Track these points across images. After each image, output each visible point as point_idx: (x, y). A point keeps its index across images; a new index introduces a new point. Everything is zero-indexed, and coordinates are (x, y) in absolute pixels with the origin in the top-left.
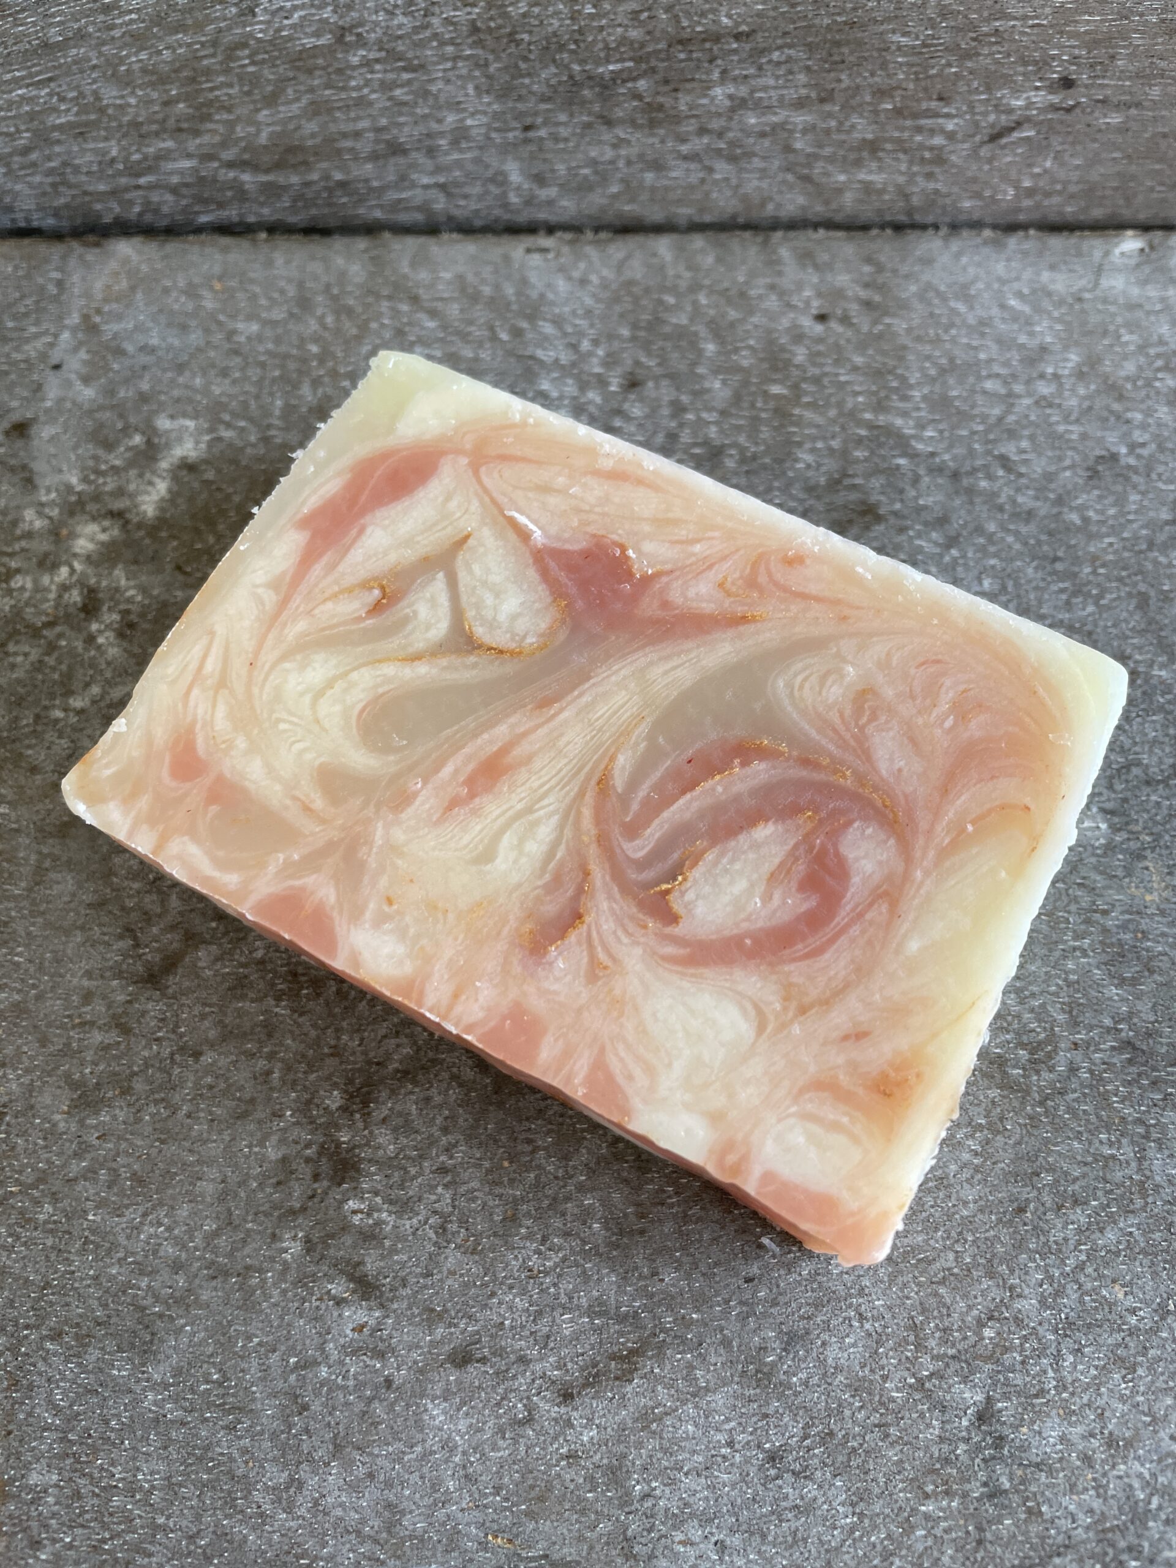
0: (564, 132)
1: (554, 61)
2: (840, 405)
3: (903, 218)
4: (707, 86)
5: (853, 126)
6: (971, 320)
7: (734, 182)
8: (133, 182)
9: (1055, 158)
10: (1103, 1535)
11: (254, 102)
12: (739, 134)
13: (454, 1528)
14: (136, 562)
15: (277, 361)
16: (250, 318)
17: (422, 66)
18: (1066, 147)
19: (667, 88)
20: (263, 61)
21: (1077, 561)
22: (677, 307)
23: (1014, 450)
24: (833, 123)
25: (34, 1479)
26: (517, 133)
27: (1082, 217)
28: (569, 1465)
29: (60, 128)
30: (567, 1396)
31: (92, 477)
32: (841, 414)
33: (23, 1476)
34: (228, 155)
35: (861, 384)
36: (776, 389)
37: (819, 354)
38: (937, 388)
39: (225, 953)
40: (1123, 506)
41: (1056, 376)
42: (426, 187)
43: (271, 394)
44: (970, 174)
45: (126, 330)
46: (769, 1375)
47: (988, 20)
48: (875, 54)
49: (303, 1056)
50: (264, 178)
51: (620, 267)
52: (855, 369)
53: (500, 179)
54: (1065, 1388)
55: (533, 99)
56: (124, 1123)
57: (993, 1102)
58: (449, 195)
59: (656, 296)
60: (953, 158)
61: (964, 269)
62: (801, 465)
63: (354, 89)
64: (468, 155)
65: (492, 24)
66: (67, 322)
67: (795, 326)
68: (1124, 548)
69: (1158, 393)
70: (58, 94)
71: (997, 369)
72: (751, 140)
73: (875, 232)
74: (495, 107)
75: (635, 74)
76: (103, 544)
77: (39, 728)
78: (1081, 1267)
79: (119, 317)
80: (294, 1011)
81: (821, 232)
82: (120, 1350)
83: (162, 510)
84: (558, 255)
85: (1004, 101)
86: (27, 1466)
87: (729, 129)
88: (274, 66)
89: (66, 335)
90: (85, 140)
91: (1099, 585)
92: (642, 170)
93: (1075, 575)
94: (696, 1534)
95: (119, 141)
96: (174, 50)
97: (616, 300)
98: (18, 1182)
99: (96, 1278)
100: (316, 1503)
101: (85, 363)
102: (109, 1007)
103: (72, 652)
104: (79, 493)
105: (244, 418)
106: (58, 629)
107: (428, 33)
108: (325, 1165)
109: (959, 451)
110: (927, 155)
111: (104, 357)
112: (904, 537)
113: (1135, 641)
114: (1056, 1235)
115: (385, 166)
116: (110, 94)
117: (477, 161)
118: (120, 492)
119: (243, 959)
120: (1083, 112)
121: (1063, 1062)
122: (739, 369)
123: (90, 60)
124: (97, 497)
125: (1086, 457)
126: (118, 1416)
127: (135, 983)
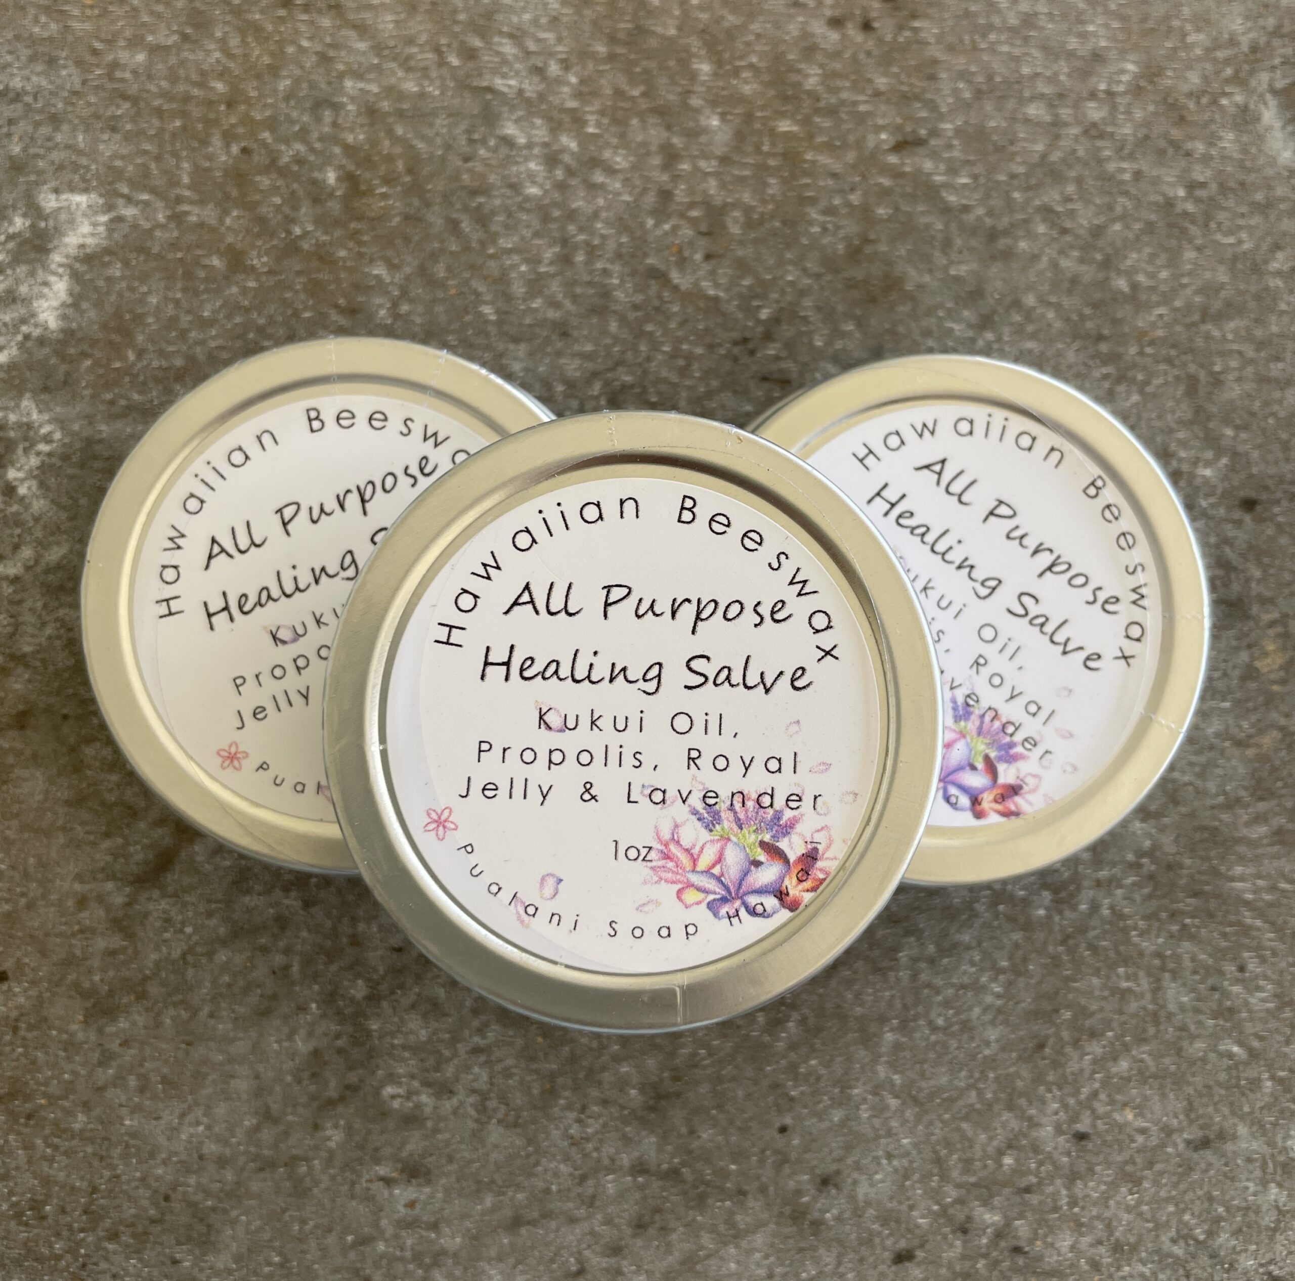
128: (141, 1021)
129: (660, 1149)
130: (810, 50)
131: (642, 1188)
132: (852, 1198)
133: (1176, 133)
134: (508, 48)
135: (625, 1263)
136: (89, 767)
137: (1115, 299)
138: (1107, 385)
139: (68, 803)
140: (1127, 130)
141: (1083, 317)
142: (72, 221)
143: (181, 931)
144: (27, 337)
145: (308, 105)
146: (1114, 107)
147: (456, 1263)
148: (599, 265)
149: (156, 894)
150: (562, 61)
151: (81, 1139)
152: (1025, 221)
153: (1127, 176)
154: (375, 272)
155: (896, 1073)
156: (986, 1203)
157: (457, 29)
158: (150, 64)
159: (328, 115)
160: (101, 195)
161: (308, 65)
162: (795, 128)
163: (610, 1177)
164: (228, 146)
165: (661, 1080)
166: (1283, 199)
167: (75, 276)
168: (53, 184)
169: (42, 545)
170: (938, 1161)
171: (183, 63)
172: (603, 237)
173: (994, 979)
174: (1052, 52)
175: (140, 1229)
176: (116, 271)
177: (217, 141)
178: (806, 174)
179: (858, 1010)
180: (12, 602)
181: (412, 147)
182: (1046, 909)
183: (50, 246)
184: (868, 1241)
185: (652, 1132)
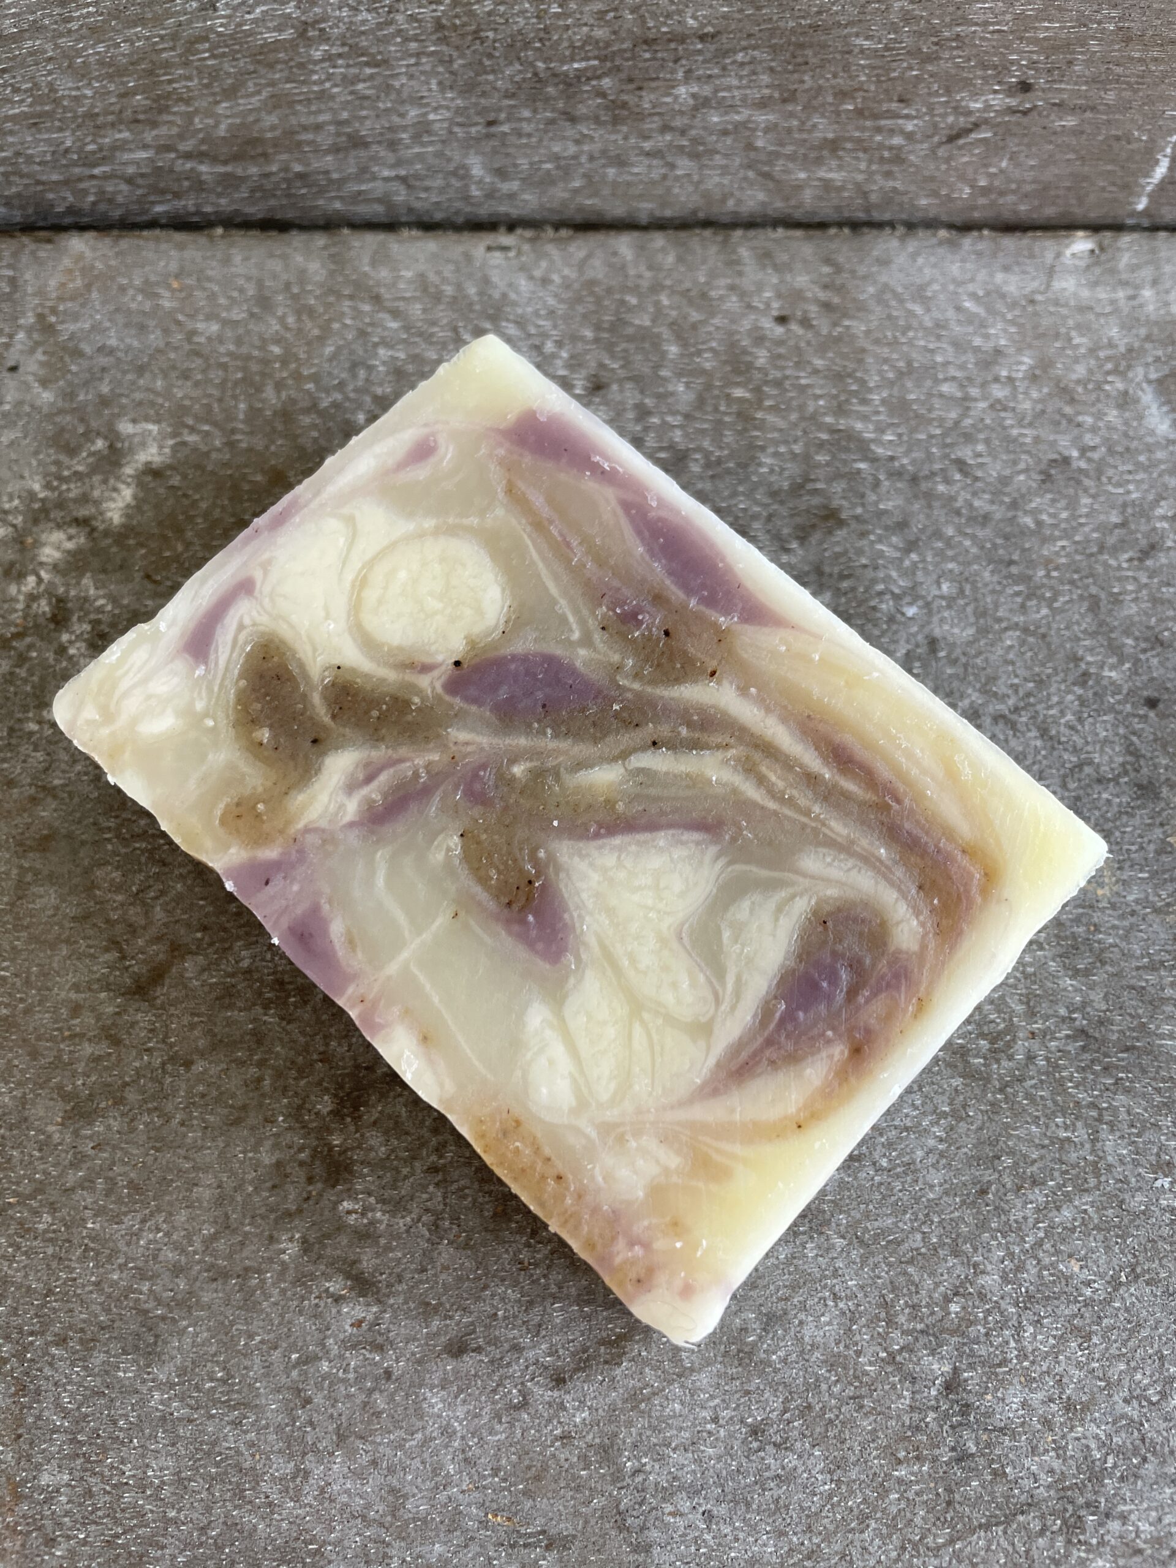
0: (527, 128)
1: (519, 59)
2: (801, 408)
3: (861, 215)
4: (672, 85)
5: (814, 126)
6: (929, 324)
7: (696, 178)
8: (87, 172)
9: (1011, 159)
10: (1063, 1492)
11: (214, 94)
12: (702, 132)
13: (455, 1509)
14: (104, 571)
15: (239, 363)
16: (209, 318)
17: (385, 62)
18: (1023, 148)
19: (631, 86)
20: (224, 55)
21: (1032, 564)
22: (640, 308)
23: (970, 453)
24: (795, 123)
25: (45, 1479)
26: (479, 128)
27: (1035, 216)
28: (564, 1445)
29: (13, 118)
30: (559, 1381)
31: (55, 483)
32: (802, 418)
33: (35, 1478)
34: (186, 146)
35: (822, 387)
36: (739, 393)
37: (780, 356)
38: (896, 392)
39: (211, 963)
40: (1075, 509)
41: (1010, 379)
42: (387, 179)
43: (235, 397)
44: (927, 173)
45: (82, 330)
46: (750, 1354)
47: (950, 26)
48: (838, 56)
49: (293, 1062)
50: (222, 169)
51: (582, 265)
52: (816, 372)
53: (461, 173)
54: (1026, 1357)
55: (496, 94)
56: (119, 1132)
57: (956, 1090)
58: (409, 187)
59: (617, 296)
60: (912, 157)
61: (920, 269)
62: (765, 470)
63: (315, 83)
64: (430, 149)
65: (458, 22)
66: (22, 321)
67: (757, 328)
68: (1076, 551)
69: (1108, 396)
70: (11, 85)
71: (953, 372)
72: (714, 138)
73: (833, 231)
74: (459, 102)
75: (599, 72)
76: (69, 552)
77: (14, 741)
78: (1039, 1243)
79: (76, 317)
80: (282, 1019)
81: (780, 232)
82: (125, 1352)
83: (128, 516)
84: (519, 253)
85: (963, 104)
86: (38, 1467)
87: (691, 127)
88: (235, 59)
89: (21, 335)
90: (39, 131)
91: (1052, 588)
92: (604, 166)
93: (1030, 578)
94: (685, 1505)
95: (74, 131)
96: (132, 44)
97: (579, 300)
98: (16, 1194)
99: (97, 1284)
100: (322, 1491)
101: (42, 364)
102: (98, 1018)
103: (44, 665)
104: (43, 500)
105: (206, 421)
106: (28, 640)
107: (392, 29)
108: (319, 1169)
109: (917, 455)
110: (886, 154)
111: (62, 358)
112: (865, 542)
113: (1087, 643)
114: (1016, 1215)
115: (346, 158)
116: (66, 86)
117: (439, 154)
118: (84, 499)
119: (230, 969)
120: (1040, 115)
121: (1021, 1051)
122: (703, 372)
123: (46, 52)
124: (61, 505)
125: (1039, 461)
126: (126, 1416)
127: (123, 995)
128: (115, 1125)
130: (760, 339)
133: (1068, 410)
136: (99, 889)
137: (1022, 533)
138: (1019, 600)
140: (1027, 405)
141: (995, 546)
142: (143, 445)
145: (347, 365)
146: (1015, 388)
150: (556, 342)
151: (43, 1241)
153: (1028, 440)
160: (170, 425)
162: (747, 395)
166: (1160, 462)
167: (140, 484)
171: (248, 332)
174: (958, 345)
175: (89, 1335)
178: (756, 428)
180: (50, 742)
183: (124, 461)
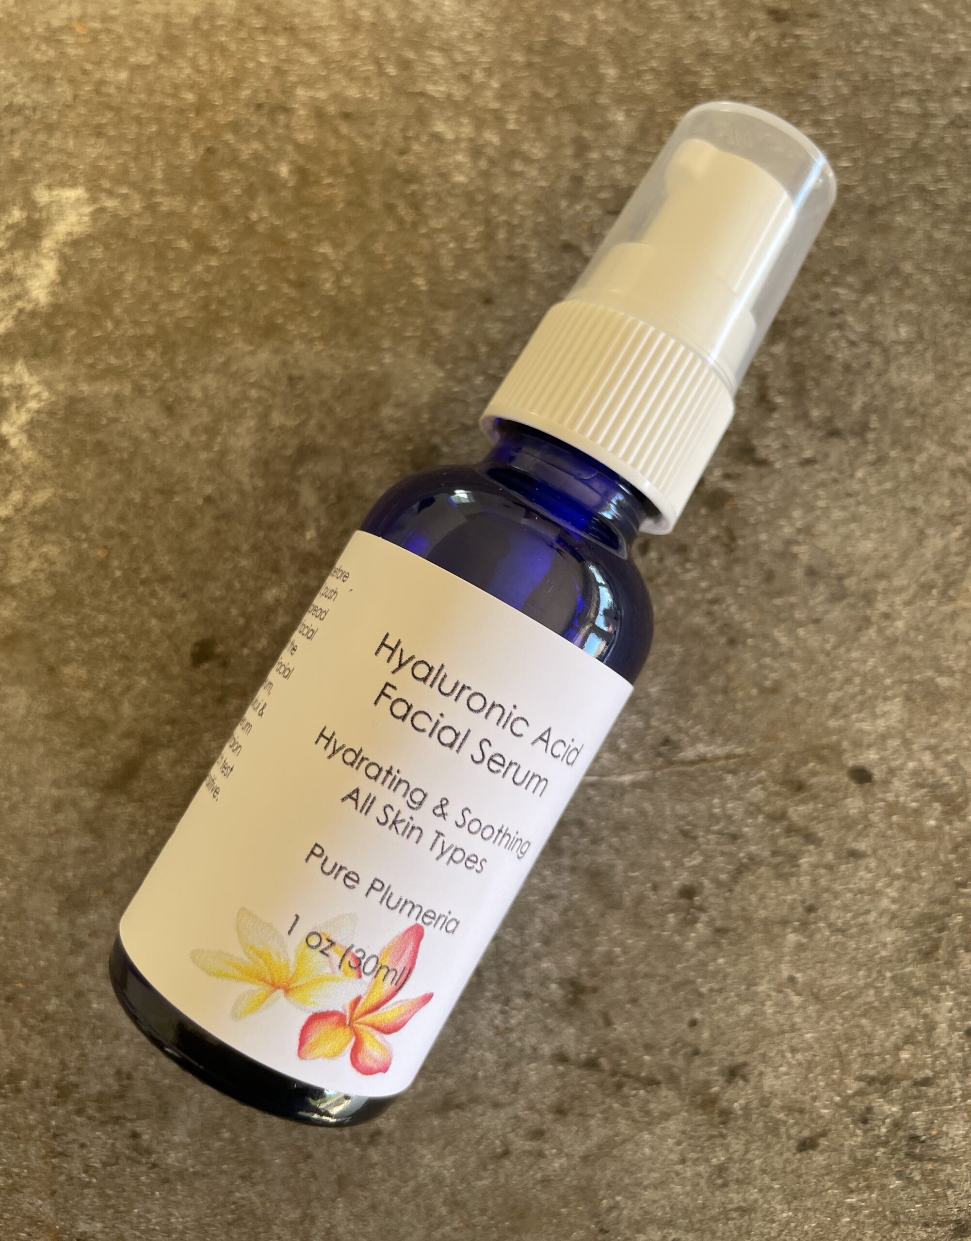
129: (579, 1040)
131: (562, 1076)
132: (758, 1088)
134: (438, 59)
135: (547, 1146)
139: (48, 717)
143: (145, 833)
144: (21, 311)
147: (391, 1143)
148: (519, 241)
149: (123, 799)
152: (902, 199)
154: (321, 250)
155: (799, 971)
156: (884, 1095)
157: (393, 44)
158: (131, 79)
159: (282, 119)
161: (266, 77)
163: (533, 1065)
164: (195, 146)
165: (579, 974)
168: (46, 182)
169: (29, 490)
170: (839, 1055)
172: (523, 218)
173: (889, 885)
176: (98, 253)
177: (186, 143)
179: (762, 913)
181: (354, 144)
182: (936, 819)
184: (774, 1128)
185: (571, 1024)
